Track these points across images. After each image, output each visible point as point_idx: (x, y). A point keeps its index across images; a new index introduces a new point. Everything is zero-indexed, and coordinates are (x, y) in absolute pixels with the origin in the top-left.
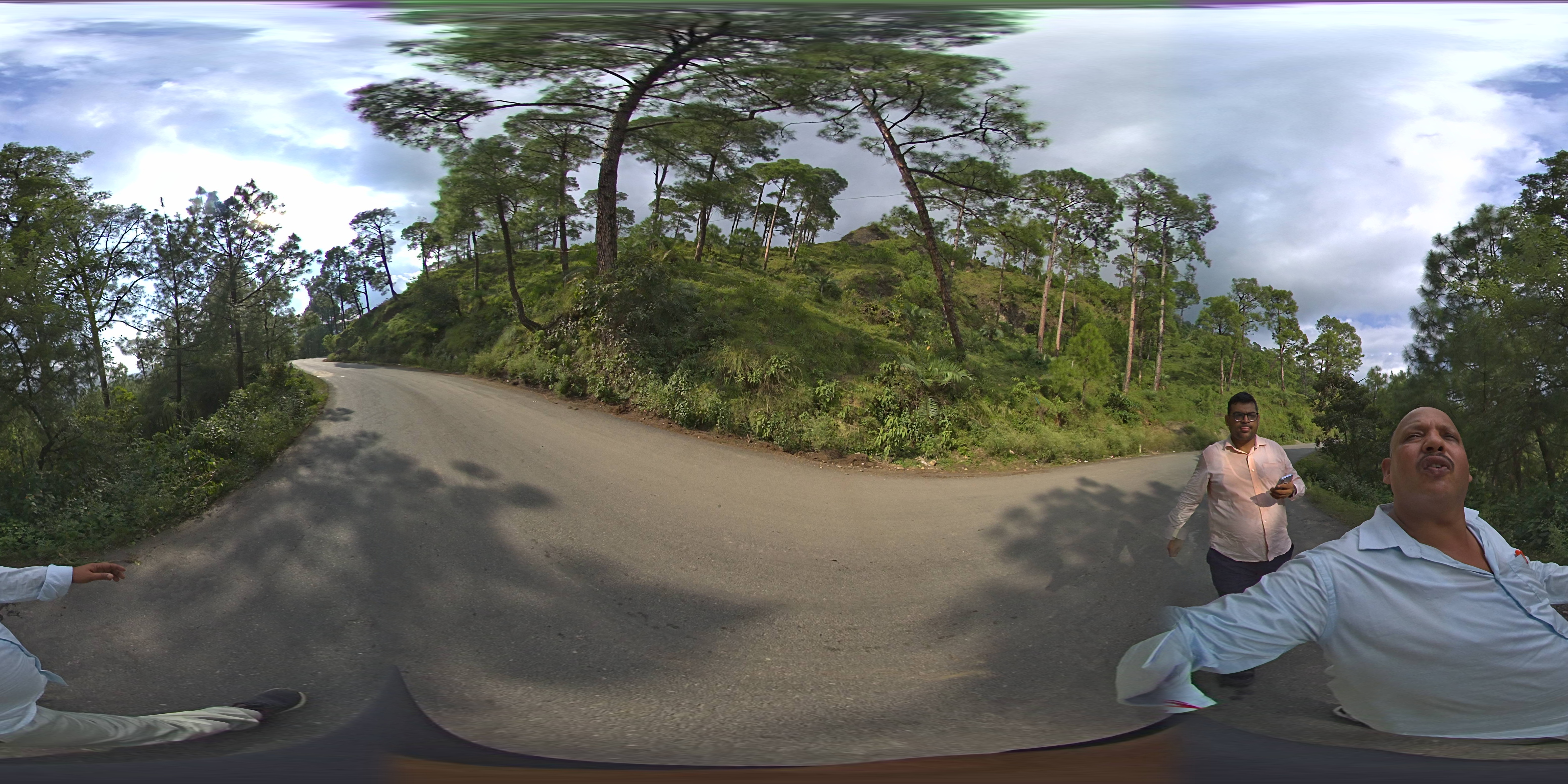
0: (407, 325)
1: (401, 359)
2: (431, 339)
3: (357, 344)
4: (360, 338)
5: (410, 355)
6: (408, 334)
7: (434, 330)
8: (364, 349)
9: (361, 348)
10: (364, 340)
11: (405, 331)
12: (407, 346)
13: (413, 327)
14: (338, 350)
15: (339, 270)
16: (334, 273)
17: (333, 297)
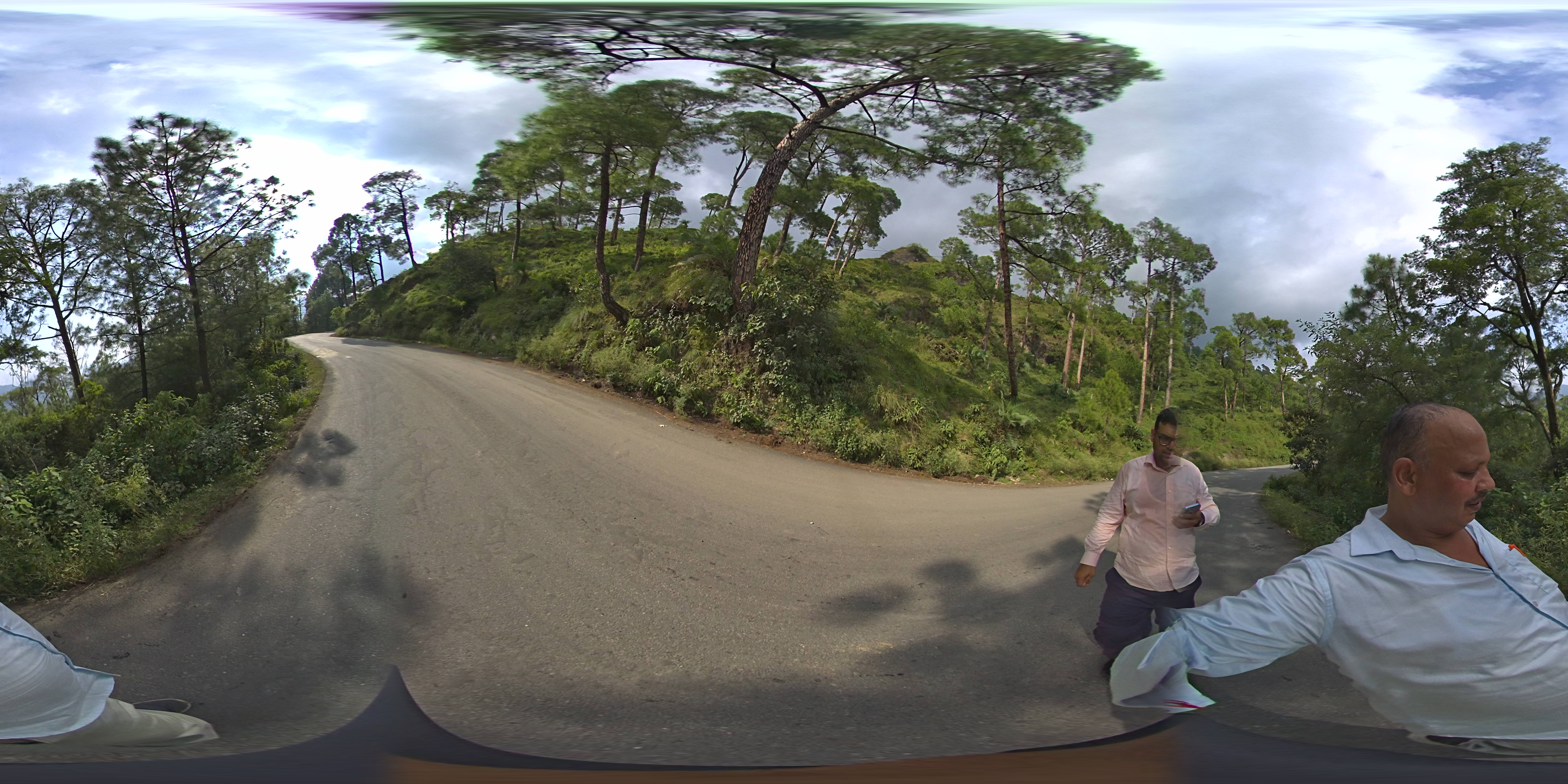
0: (429, 296)
1: (421, 336)
2: (457, 314)
3: (369, 317)
4: (373, 311)
5: (433, 331)
6: (430, 307)
7: (462, 303)
8: (377, 323)
9: (373, 322)
10: (376, 313)
11: (426, 303)
12: (428, 321)
13: (436, 299)
14: (347, 323)
15: (349, 238)
16: (344, 241)
17: (343, 268)
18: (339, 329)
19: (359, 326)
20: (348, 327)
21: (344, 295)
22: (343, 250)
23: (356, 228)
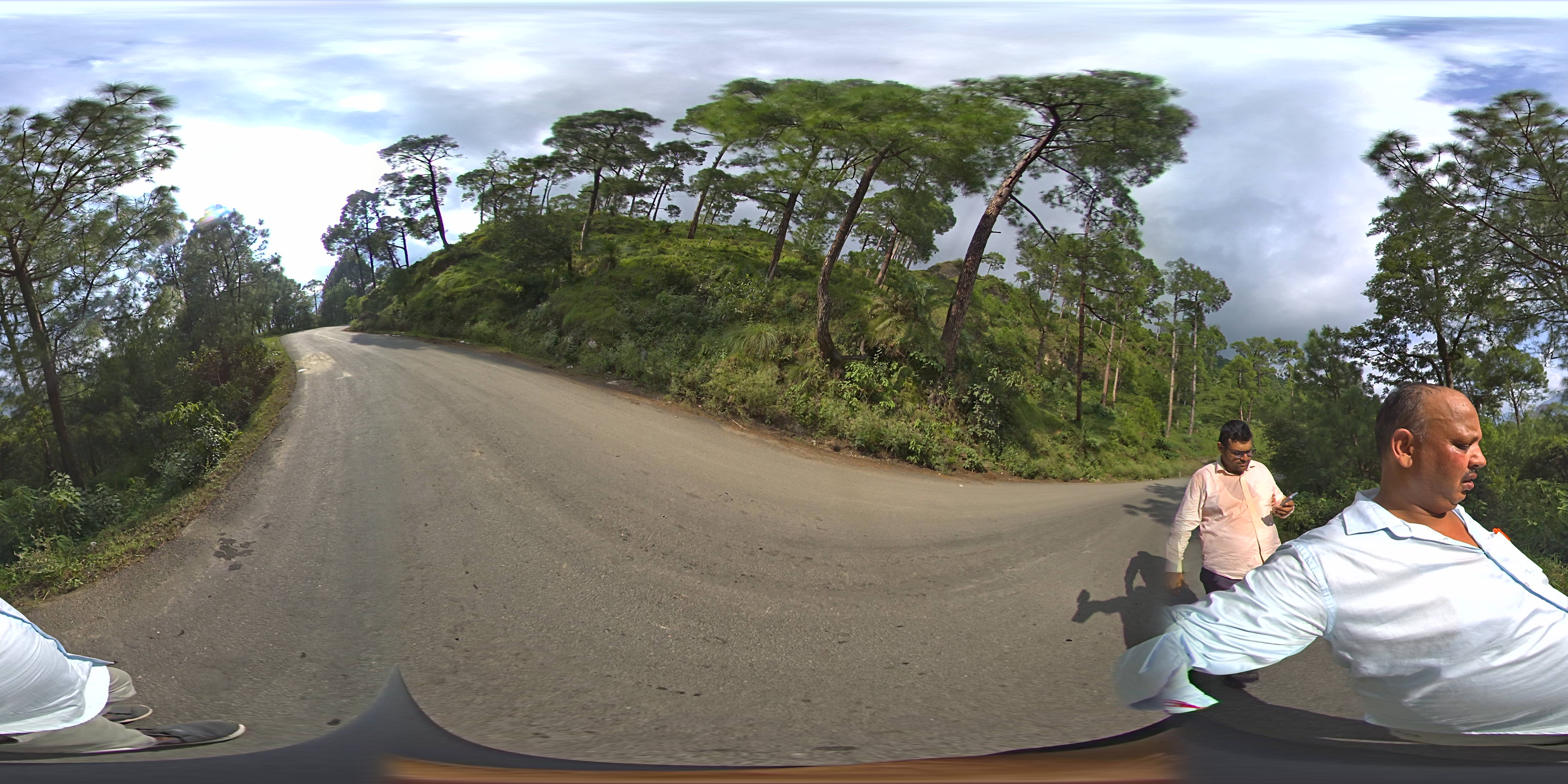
0: (469, 280)
1: (463, 333)
2: (513, 303)
3: (391, 306)
4: (395, 299)
5: (482, 325)
6: (471, 292)
7: (520, 289)
8: (400, 314)
9: (395, 312)
11: (466, 287)
12: (472, 311)
13: (479, 282)
14: (363, 314)
15: (366, 217)
16: (360, 221)
17: (360, 252)
18: (353, 322)
19: (378, 317)
20: (363, 319)
21: (364, 285)
22: (359, 230)
23: (373, 206)
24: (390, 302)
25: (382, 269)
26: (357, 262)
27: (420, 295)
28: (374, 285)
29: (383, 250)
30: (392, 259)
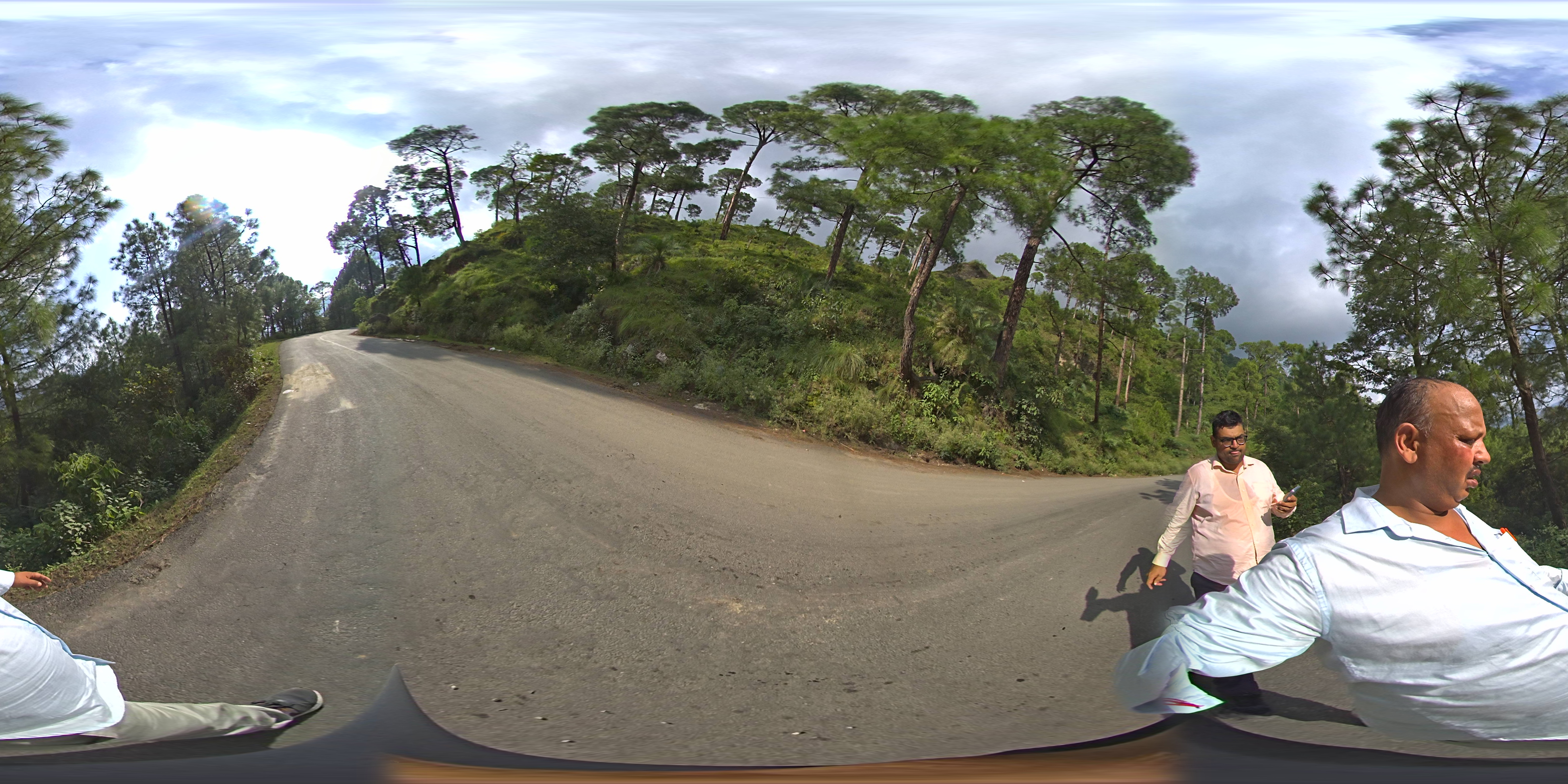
0: (490, 277)
4: (407, 300)
6: (495, 291)
9: (408, 314)
10: (412, 303)
11: (488, 285)
13: (504, 280)
14: (371, 317)
15: (375, 214)
16: (368, 217)
17: (368, 250)
18: (361, 325)
19: (388, 319)
20: (372, 321)
21: (373, 287)
22: (368, 228)
23: (383, 203)
24: (402, 303)
25: (394, 269)
26: (366, 261)
27: (435, 294)
28: (385, 287)
29: (395, 248)
30: (404, 259)
